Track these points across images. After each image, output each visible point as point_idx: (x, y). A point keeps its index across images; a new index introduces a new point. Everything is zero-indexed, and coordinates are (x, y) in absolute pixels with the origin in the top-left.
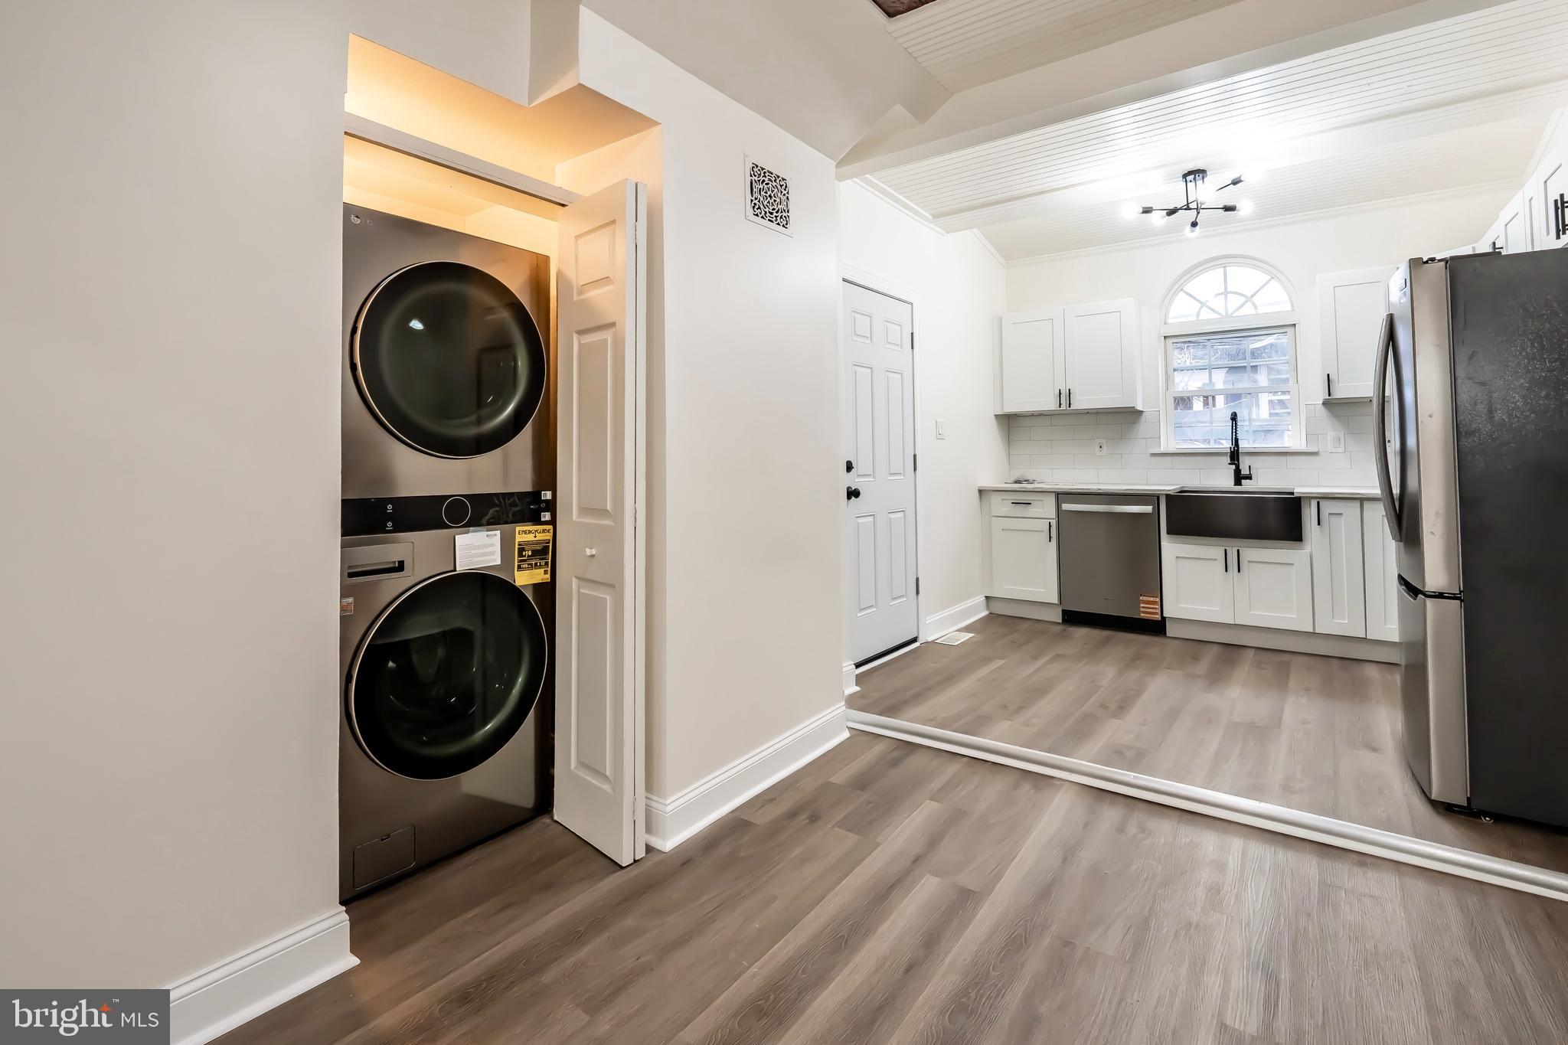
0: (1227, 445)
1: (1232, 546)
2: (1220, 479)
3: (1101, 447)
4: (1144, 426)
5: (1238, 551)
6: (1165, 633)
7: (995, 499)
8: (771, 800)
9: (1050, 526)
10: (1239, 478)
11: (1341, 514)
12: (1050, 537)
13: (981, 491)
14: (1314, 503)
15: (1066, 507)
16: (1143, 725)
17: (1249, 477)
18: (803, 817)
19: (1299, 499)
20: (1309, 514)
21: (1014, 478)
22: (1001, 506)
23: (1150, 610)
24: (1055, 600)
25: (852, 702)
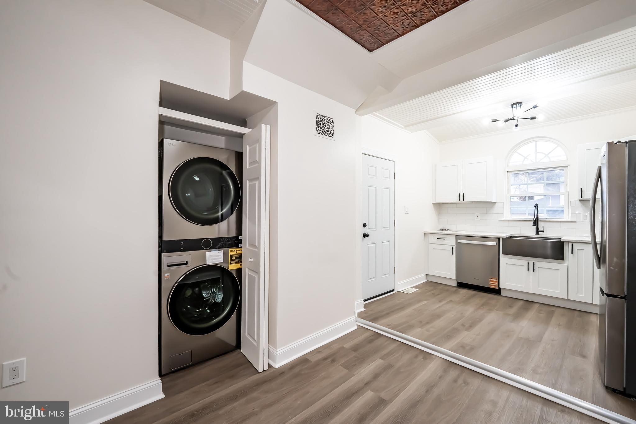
0: (532, 218)
1: (531, 260)
2: (529, 231)
3: (477, 217)
4: (496, 209)
5: (534, 263)
6: (500, 294)
7: (431, 237)
8: (319, 352)
9: (452, 248)
10: (538, 232)
11: (584, 250)
12: (452, 253)
13: (425, 233)
14: (570, 244)
15: (459, 241)
16: (478, 335)
17: (543, 231)
18: (329, 360)
19: (563, 243)
20: (567, 249)
21: (440, 228)
22: (433, 239)
23: (493, 285)
24: (454, 277)
25: (360, 315)
